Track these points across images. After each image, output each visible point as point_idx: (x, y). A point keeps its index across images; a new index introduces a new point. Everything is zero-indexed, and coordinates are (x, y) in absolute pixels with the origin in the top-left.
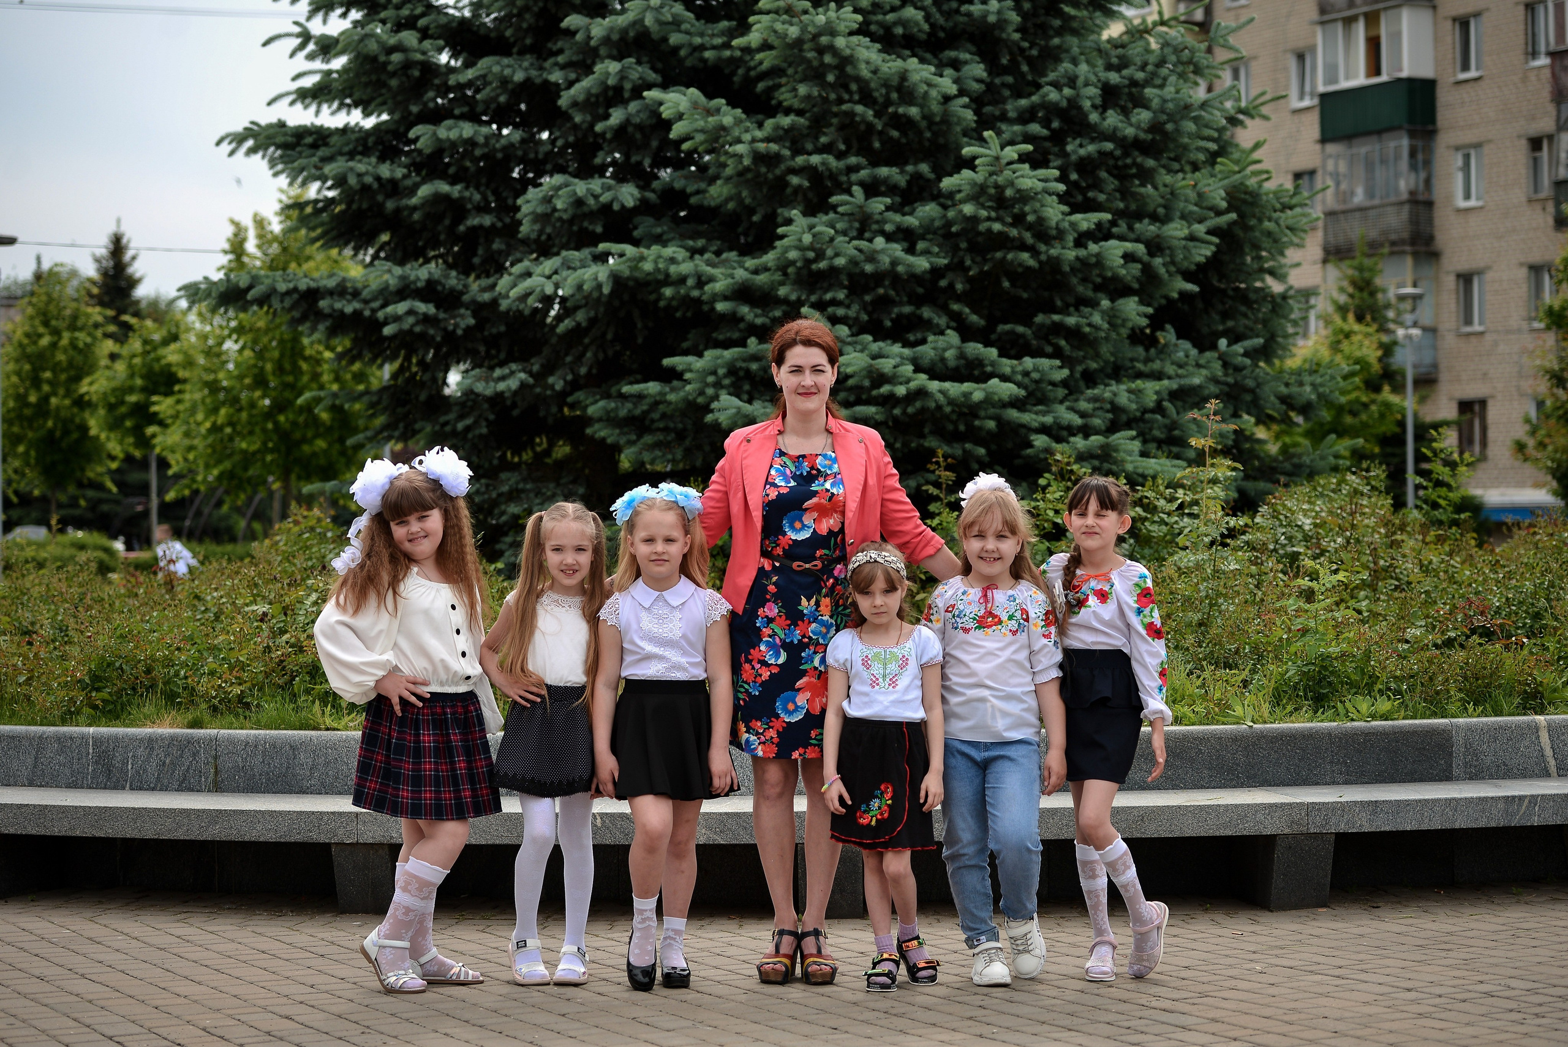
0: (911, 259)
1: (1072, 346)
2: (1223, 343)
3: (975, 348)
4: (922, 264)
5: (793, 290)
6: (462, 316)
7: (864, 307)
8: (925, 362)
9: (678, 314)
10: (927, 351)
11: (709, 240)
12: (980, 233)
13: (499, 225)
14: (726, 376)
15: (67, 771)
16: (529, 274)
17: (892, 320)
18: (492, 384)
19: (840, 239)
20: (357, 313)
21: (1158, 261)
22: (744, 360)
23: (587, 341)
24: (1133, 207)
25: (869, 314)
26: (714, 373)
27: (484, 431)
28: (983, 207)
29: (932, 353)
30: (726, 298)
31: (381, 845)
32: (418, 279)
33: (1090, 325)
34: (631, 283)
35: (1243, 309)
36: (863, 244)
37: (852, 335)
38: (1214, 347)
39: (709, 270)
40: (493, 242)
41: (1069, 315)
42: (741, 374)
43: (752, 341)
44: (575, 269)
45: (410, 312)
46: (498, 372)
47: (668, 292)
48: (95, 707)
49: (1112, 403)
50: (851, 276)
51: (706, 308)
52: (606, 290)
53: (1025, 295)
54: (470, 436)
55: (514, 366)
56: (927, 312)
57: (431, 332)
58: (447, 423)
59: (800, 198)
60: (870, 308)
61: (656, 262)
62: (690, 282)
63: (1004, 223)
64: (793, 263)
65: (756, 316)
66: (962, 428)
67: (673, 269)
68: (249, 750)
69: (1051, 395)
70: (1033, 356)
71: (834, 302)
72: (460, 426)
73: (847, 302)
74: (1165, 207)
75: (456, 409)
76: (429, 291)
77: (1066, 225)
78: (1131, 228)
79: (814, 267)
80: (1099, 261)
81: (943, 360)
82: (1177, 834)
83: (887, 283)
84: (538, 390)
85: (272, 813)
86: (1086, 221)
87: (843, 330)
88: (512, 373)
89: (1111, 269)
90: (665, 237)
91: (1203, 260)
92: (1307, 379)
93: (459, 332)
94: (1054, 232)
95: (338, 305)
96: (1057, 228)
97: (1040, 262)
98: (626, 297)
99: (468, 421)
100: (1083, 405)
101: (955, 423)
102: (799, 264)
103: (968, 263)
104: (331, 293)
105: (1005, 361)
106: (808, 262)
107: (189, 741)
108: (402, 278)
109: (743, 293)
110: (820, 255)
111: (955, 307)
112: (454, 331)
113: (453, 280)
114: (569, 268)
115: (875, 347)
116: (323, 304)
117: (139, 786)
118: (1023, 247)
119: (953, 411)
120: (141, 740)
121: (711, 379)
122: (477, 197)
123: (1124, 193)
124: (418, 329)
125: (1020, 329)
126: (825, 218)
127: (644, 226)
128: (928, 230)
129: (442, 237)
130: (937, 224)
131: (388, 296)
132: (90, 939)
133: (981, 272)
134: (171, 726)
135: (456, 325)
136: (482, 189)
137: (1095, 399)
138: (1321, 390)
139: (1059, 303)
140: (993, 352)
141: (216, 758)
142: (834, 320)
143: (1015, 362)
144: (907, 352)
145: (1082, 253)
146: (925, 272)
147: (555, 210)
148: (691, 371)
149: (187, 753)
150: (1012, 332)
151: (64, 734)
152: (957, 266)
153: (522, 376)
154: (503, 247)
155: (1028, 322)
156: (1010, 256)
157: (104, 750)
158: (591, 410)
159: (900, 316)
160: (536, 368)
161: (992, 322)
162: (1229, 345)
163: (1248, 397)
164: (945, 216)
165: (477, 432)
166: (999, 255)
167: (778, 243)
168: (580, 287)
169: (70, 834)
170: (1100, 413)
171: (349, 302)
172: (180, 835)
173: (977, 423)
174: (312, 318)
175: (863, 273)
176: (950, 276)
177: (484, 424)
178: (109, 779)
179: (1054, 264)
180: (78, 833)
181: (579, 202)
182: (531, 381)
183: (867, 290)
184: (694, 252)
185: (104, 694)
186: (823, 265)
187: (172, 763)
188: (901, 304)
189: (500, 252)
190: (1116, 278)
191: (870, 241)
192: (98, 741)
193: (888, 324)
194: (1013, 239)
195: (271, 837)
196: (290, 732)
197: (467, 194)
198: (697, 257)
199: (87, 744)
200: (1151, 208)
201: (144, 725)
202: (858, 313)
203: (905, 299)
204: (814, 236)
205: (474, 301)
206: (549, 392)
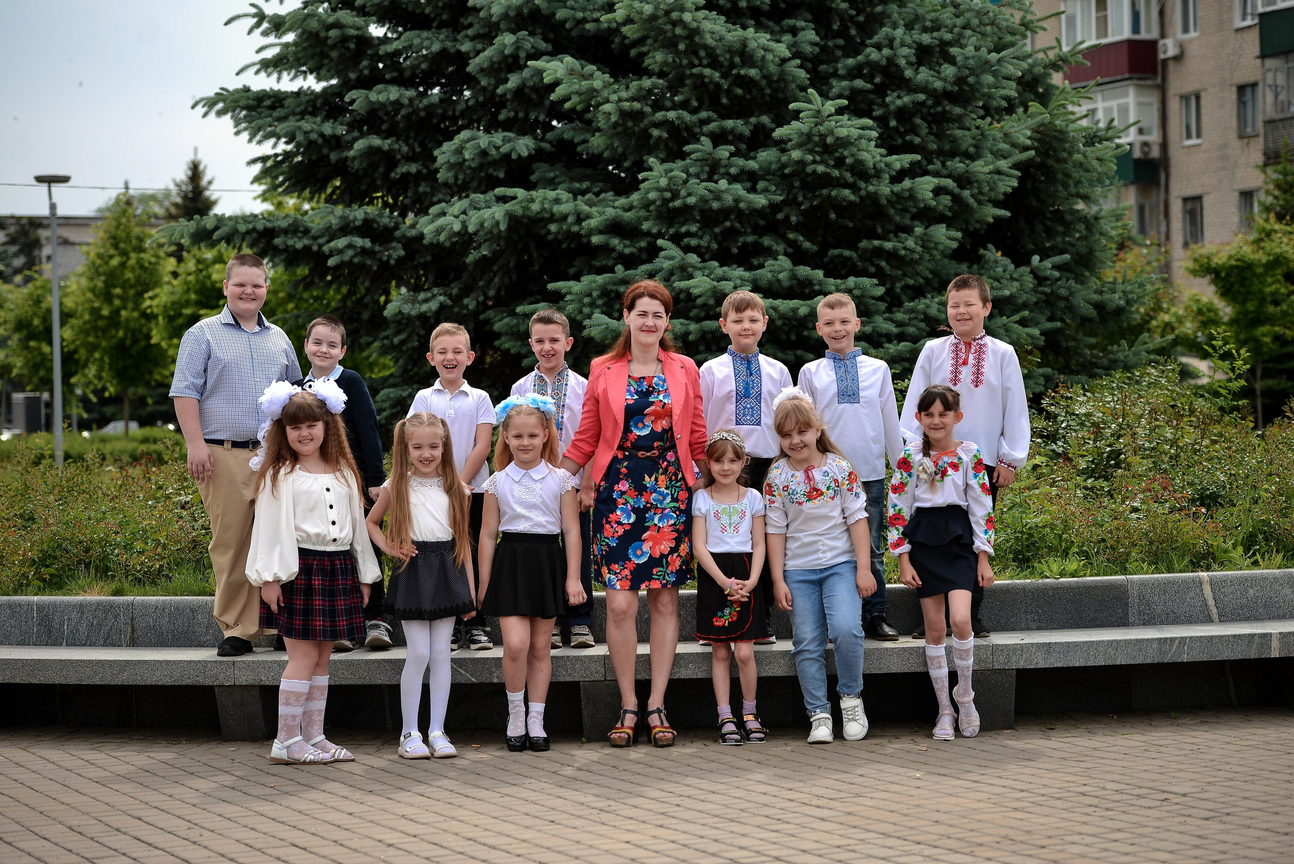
0: (751, 196)
1: (891, 266)
2: (1036, 259)
3: (804, 271)
4: (760, 201)
5: (655, 225)
6: (394, 249)
7: (715, 237)
8: (763, 283)
9: (564, 246)
10: (765, 274)
11: (594, 182)
12: (808, 175)
13: (425, 171)
14: (599, 297)
15: (17, 632)
16: (444, 214)
17: (738, 248)
18: (417, 305)
19: (693, 181)
20: (307, 248)
21: (966, 193)
22: (614, 284)
23: (495, 268)
24: (947, 147)
25: (719, 244)
26: (590, 295)
27: (416, 344)
28: (811, 151)
29: (769, 275)
30: (601, 232)
31: (253, 686)
32: (356, 219)
33: (905, 248)
34: (525, 220)
35: (1061, 229)
36: (711, 185)
37: (703, 262)
38: (1028, 263)
39: (586, 208)
40: (419, 185)
41: (889, 240)
42: (613, 295)
43: (619, 268)
44: (479, 209)
45: (350, 246)
46: (422, 296)
47: (553, 227)
48: (44, 580)
49: (925, 313)
50: (703, 212)
51: (585, 240)
52: (503, 227)
53: (851, 225)
54: (404, 348)
55: (436, 290)
56: (767, 241)
57: (369, 262)
58: (387, 337)
59: (662, 146)
60: (720, 239)
61: (542, 203)
62: (571, 219)
63: (827, 165)
64: (653, 202)
65: (625, 246)
66: (793, 337)
67: (556, 209)
68: (158, 612)
69: (873, 308)
70: (857, 275)
71: (689, 234)
72: (396, 340)
73: (700, 233)
74: (975, 146)
75: (393, 326)
76: (367, 228)
77: (883, 165)
78: (943, 164)
79: (671, 205)
80: (912, 195)
81: (778, 281)
82: (885, 671)
83: (732, 217)
84: (456, 310)
85: (168, 662)
86: (901, 161)
87: (693, 258)
88: (434, 296)
89: (924, 200)
90: (557, 181)
91: (1010, 190)
92: (1120, 287)
93: (392, 262)
94: (873, 172)
95: (290, 242)
96: (875, 167)
97: (861, 198)
98: (522, 232)
99: (402, 337)
100: (899, 316)
101: (788, 333)
102: (658, 203)
103: (800, 199)
104: (285, 232)
105: (831, 280)
106: (666, 201)
107: (111, 606)
108: (343, 218)
109: (615, 228)
110: (675, 195)
111: (791, 236)
112: (388, 261)
113: (386, 219)
114: (475, 208)
115: (720, 271)
116: (277, 241)
117: (73, 643)
118: (846, 185)
119: (784, 324)
120: (74, 606)
121: (586, 300)
122: (405, 149)
123: (939, 136)
124: (356, 260)
125: (847, 253)
126: (680, 163)
127: (541, 171)
128: (766, 173)
129: (379, 182)
130: (774, 166)
131: (332, 234)
132: (17, 763)
133: (812, 206)
134: (99, 594)
135: (389, 256)
136: (411, 141)
137: (912, 311)
138: (1130, 296)
139: (880, 230)
140: (820, 274)
141: (132, 619)
142: (687, 249)
143: (839, 281)
144: (747, 274)
145: (897, 188)
146: (763, 207)
147: (465, 160)
148: (570, 293)
149: (110, 616)
150: (840, 256)
151: (14, 602)
152: (790, 202)
153: (442, 298)
154: (428, 190)
155: (853, 247)
156: (834, 193)
157: (46, 614)
158: (497, 327)
159: (745, 244)
160: (455, 291)
161: (824, 248)
162: (1041, 261)
163: (1062, 304)
164: (780, 160)
165: (410, 345)
166: (825, 192)
167: (642, 186)
168: (482, 225)
169: (12, 681)
170: (914, 322)
171: (300, 239)
172: (97, 681)
173: (805, 333)
174: (271, 252)
175: (711, 209)
176: (786, 209)
177: (416, 338)
178: (49, 637)
179: (873, 198)
180: (18, 681)
181: (484, 153)
182: (449, 302)
183: (717, 223)
184: (575, 194)
185: (52, 570)
186: (677, 203)
187: (98, 624)
188: (745, 234)
189: (425, 194)
190: (928, 208)
191: (716, 182)
192: (41, 607)
193: (735, 251)
194: (837, 179)
195: (167, 681)
196: (190, 598)
197: (396, 147)
198: (579, 197)
199: (32, 609)
200: (964, 146)
201: (77, 594)
202: (709, 243)
203: (749, 230)
204: (670, 179)
205: (404, 236)
206: (465, 312)
